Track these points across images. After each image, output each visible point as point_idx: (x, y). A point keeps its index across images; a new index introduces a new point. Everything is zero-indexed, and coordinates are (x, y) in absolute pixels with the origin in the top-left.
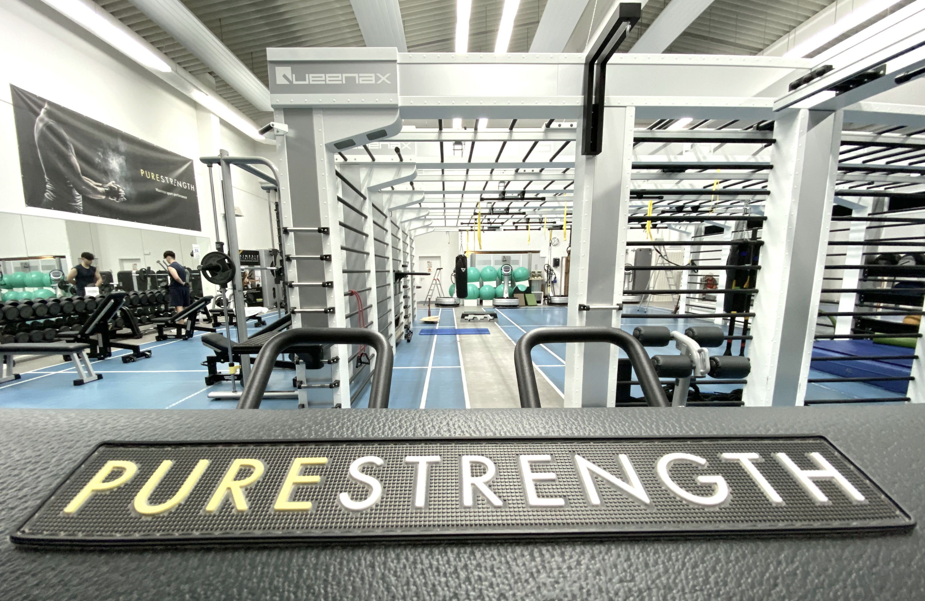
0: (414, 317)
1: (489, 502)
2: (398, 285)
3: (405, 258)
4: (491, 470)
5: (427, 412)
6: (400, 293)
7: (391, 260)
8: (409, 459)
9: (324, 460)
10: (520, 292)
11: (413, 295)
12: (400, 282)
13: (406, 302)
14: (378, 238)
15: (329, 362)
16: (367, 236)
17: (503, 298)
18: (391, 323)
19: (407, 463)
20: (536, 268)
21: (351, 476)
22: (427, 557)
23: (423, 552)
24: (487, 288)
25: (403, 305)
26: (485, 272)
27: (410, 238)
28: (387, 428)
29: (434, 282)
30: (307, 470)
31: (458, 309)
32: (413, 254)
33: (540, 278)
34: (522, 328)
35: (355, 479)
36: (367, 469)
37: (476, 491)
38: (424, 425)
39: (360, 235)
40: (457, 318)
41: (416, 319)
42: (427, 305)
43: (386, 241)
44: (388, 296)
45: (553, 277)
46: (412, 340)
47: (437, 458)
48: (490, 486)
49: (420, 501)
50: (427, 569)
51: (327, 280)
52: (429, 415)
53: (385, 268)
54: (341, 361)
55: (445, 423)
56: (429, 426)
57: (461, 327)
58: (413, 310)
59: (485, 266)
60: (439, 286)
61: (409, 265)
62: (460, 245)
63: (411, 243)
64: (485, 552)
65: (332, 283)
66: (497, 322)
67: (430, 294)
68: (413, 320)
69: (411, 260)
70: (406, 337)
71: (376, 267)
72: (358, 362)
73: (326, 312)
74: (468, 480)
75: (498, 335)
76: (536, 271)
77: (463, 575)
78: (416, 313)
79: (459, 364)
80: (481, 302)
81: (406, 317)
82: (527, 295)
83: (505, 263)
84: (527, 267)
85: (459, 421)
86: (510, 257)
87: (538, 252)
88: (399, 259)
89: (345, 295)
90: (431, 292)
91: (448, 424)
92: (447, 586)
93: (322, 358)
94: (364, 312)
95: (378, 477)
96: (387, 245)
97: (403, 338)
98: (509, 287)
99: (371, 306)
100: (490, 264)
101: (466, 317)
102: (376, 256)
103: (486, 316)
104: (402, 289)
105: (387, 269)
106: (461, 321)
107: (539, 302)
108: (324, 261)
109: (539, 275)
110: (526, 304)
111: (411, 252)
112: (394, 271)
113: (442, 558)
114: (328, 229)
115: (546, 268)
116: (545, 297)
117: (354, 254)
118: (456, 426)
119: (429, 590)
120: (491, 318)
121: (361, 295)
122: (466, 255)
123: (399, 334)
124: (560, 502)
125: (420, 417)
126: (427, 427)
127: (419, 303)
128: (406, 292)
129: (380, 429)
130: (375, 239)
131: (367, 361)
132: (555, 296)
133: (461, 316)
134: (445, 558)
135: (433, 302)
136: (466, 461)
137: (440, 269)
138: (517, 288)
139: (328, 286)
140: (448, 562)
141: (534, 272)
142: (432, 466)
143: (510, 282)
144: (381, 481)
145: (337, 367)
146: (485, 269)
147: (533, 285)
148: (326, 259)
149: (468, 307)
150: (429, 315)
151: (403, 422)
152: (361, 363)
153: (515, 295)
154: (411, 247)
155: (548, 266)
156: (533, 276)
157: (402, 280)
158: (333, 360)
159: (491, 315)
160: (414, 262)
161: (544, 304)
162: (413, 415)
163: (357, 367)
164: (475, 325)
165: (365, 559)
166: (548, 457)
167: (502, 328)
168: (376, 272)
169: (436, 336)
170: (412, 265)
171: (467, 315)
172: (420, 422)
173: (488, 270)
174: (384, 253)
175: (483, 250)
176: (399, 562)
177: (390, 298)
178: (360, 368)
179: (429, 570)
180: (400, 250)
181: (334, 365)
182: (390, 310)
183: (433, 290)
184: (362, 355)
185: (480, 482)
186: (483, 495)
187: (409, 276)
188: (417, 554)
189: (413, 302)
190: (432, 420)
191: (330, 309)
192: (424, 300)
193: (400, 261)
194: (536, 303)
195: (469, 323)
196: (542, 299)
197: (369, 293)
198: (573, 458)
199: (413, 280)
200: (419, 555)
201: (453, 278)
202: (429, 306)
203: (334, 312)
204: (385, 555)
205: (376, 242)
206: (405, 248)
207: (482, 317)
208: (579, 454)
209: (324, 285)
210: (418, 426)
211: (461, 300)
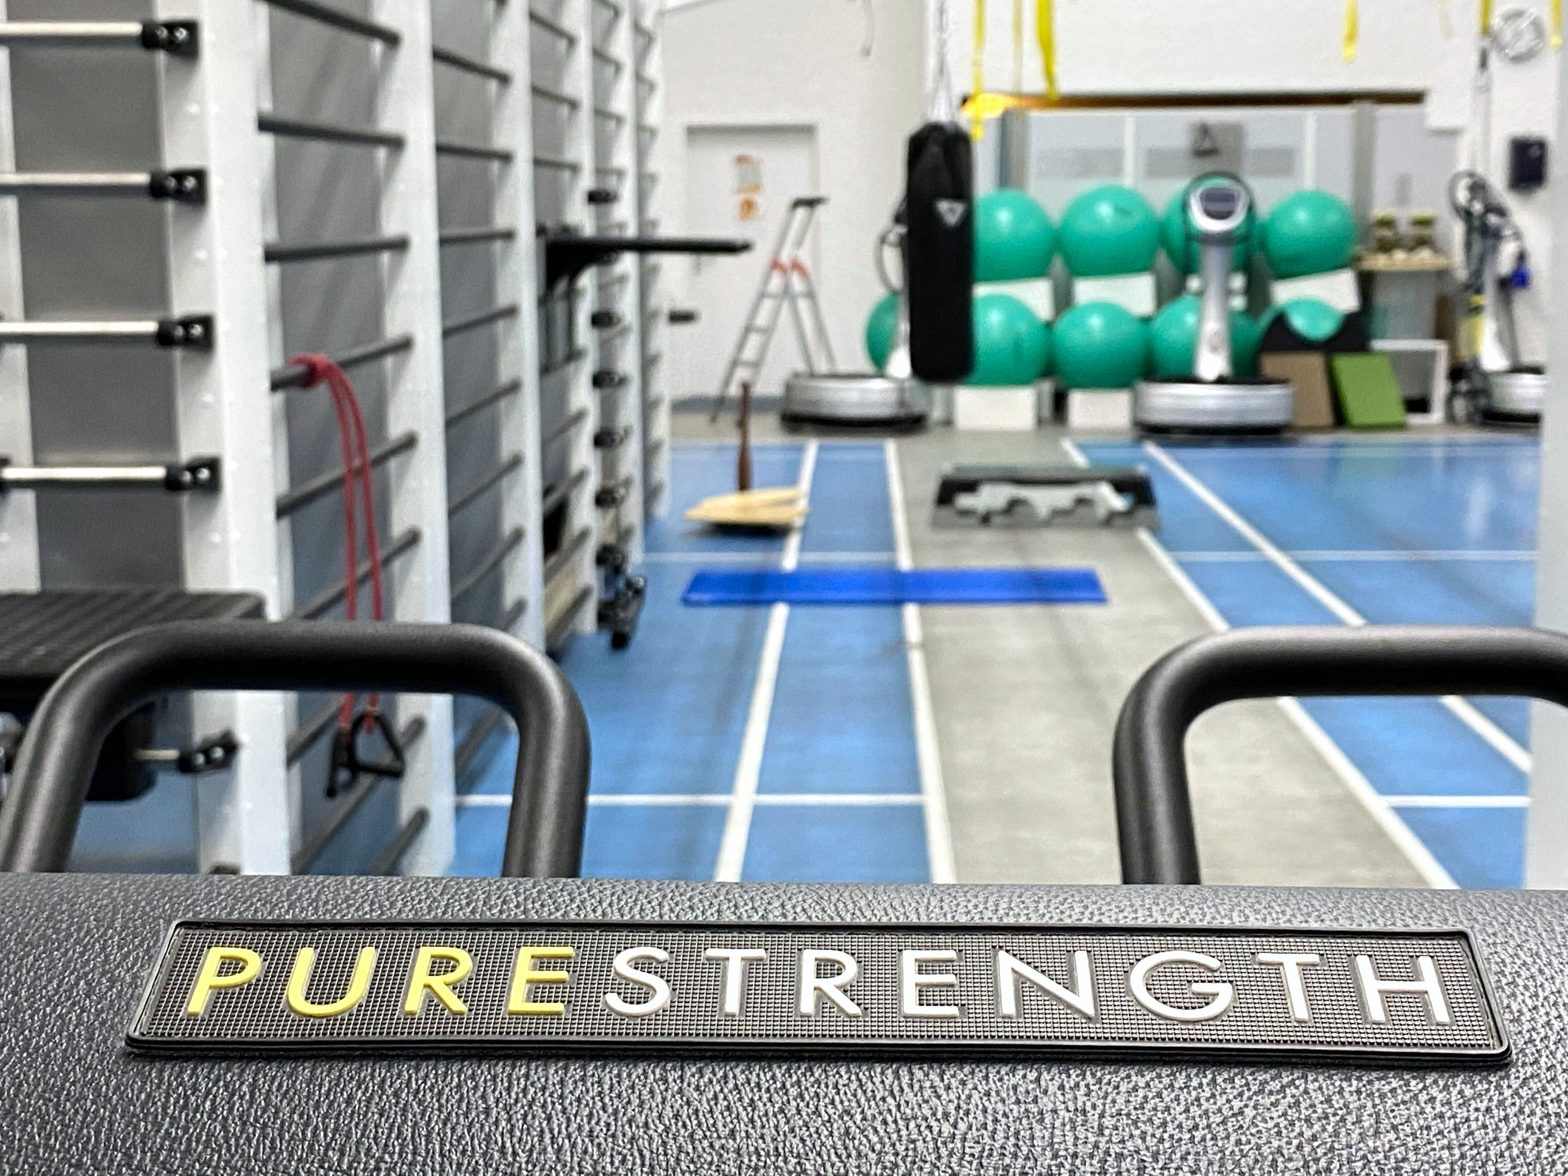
0: (651, 494)
1: (841, 1010)
2: (560, 308)
3: (602, 148)
4: (851, 969)
5: (742, 887)
6: (574, 355)
7: (522, 170)
8: (712, 952)
9: (569, 951)
10: (1301, 344)
11: (648, 363)
12: (571, 295)
13: (608, 410)
14: (452, 46)
15: (185, 765)
16: (391, 39)
17: (1192, 379)
18: (518, 536)
19: (708, 959)
20: (1403, 198)
21: (617, 973)
22: (743, 1072)
23: (737, 1066)
24: (1096, 322)
25: (589, 427)
26: (1083, 226)
27: (637, 28)
28: (666, 908)
29: (776, 282)
30: (542, 963)
31: (917, 444)
32: (653, 117)
33: (1424, 258)
34: (1305, 566)
35: (625, 978)
36: (639, 964)
37: (821, 996)
38: (736, 906)
39: (353, 40)
40: (910, 505)
41: (662, 509)
42: (728, 420)
43: (497, 61)
44: (505, 376)
45: (1507, 252)
46: (640, 638)
47: (760, 953)
48: (845, 991)
49: (732, 1004)
50: (743, 1085)
51: (180, 308)
52: (746, 892)
53: (487, 215)
54: (245, 760)
55: (777, 904)
56: (746, 908)
57: (935, 562)
58: (649, 451)
59: (1089, 185)
60: (803, 305)
61: (627, 191)
62: (932, 63)
63: (641, 57)
64: (828, 1068)
65: (207, 322)
66: (1155, 530)
67: (749, 353)
68: (648, 516)
69: (641, 155)
70: (604, 616)
71: (443, 217)
72: (335, 766)
73: (172, 484)
74: (809, 980)
75: (1157, 609)
76: (1404, 216)
77: (793, 1092)
78: (663, 470)
79: (914, 784)
80: (1060, 403)
81: (605, 499)
82: (1346, 365)
83: (1209, 165)
84: (1343, 192)
85: (804, 901)
86: (1237, 131)
87: (1414, 98)
88: (570, 155)
89: (276, 385)
90: (754, 341)
91: (783, 906)
92: (771, 1101)
93: (148, 744)
94: (374, 474)
95: (662, 977)
96: (504, 79)
97: (587, 620)
98: (1231, 317)
99: (409, 443)
100: (1117, 171)
101: (965, 501)
102: (441, 149)
103: (1085, 491)
104: (585, 335)
105: (501, 222)
106: (936, 524)
107: (1419, 405)
108: (170, 206)
109: (1422, 242)
110: (1340, 419)
111: (640, 106)
112: (541, 231)
113: (765, 1073)
114: (192, 27)
115: (1462, 196)
116: (1457, 373)
117: (318, 150)
118: (798, 910)
119: (745, 1105)
120: (1118, 503)
121: (357, 380)
122: (965, 118)
123: (564, 597)
124: (953, 1011)
125: (727, 893)
126: (742, 910)
127: (682, 406)
128: (606, 350)
129: (654, 911)
130: (439, 56)
131: (386, 759)
132: (1518, 369)
133: (931, 488)
134: (769, 1075)
135: (766, 404)
136: (809, 958)
137: (811, 203)
138: (1281, 321)
139: (188, 342)
140: (773, 1078)
141: (1387, 223)
142: (750, 963)
143: (1238, 282)
144: (668, 981)
145: (225, 793)
146: (1085, 204)
147: (1384, 298)
148: (180, 195)
149: (978, 435)
150: (743, 484)
151: (696, 900)
152: (357, 768)
153: (1271, 364)
154: (639, 78)
155: (1478, 188)
156: (1386, 247)
157: (587, 280)
158: (206, 751)
159: (1120, 486)
160: (654, 165)
161: (1451, 418)
162: (714, 890)
163: (331, 792)
164: (1020, 549)
165: (653, 1072)
166: (951, 954)
167: (1186, 567)
168: (444, 242)
169: (780, 613)
170: (645, 183)
171: (970, 486)
172: (729, 901)
173: (1105, 210)
174: (486, 130)
175: (1067, 85)
176: (702, 1076)
177: (514, 387)
178: (345, 802)
179: (746, 1085)
180: (573, 105)
181: (206, 783)
182: (516, 462)
183: (768, 332)
184: (358, 723)
185: (829, 986)
186: (833, 1001)
187: (627, 263)
188: (728, 1068)
189: (648, 407)
190: (752, 899)
191: (193, 468)
192: (711, 389)
193: (575, 168)
194: (1396, 413)
195: (984, 536)
196: (1440, 388)
197: (399, 370)
198: (995, 956)
199: (646, 279)
200: (731, 1069)
201: (893, 261)
202: (742, 425)
203: (213, 486)
204: (682, 1069)
205: (444, 69)
206: (601, 90)
207: (1063, 497)
208: (1007, 951)
209: (164, 338)
210: (725, 907)
211: (939, 393)
